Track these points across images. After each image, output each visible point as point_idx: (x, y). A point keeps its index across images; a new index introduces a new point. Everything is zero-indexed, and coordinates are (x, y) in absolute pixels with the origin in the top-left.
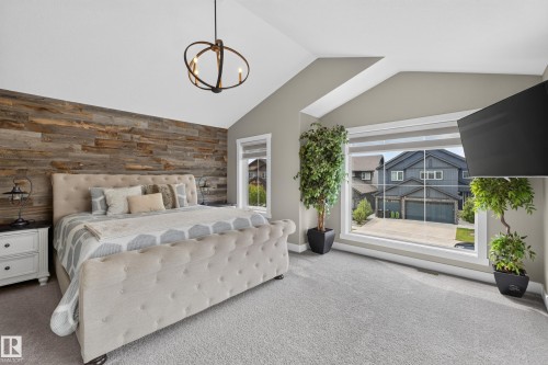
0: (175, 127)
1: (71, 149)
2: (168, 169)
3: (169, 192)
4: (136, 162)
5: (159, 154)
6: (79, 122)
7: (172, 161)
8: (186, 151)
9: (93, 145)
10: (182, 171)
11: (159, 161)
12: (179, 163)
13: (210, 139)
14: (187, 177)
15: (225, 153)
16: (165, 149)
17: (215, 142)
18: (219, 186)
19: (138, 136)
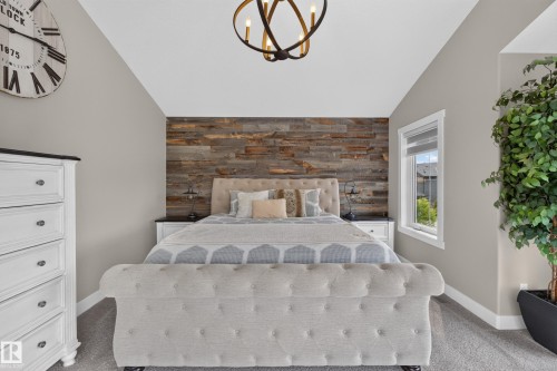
0: (318, 126)
1: (228, 158)
2: (310, 172)
3: (294, 198)
4: (279, 167)
5: (301, 157)
6: (233, 134)
7: (314, 163)
8: (331, 151)
9: (243, 152)
10: (325, 174)
11: (300, 164)
12: (324, 165)
13: (363, 133)
14: (329, 181)
15: (386, 150)
16: (307, 151)
17: (370, 137)
18: (376, 193)
19: (280, 140)
